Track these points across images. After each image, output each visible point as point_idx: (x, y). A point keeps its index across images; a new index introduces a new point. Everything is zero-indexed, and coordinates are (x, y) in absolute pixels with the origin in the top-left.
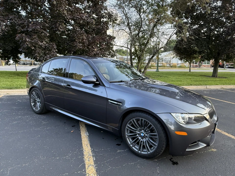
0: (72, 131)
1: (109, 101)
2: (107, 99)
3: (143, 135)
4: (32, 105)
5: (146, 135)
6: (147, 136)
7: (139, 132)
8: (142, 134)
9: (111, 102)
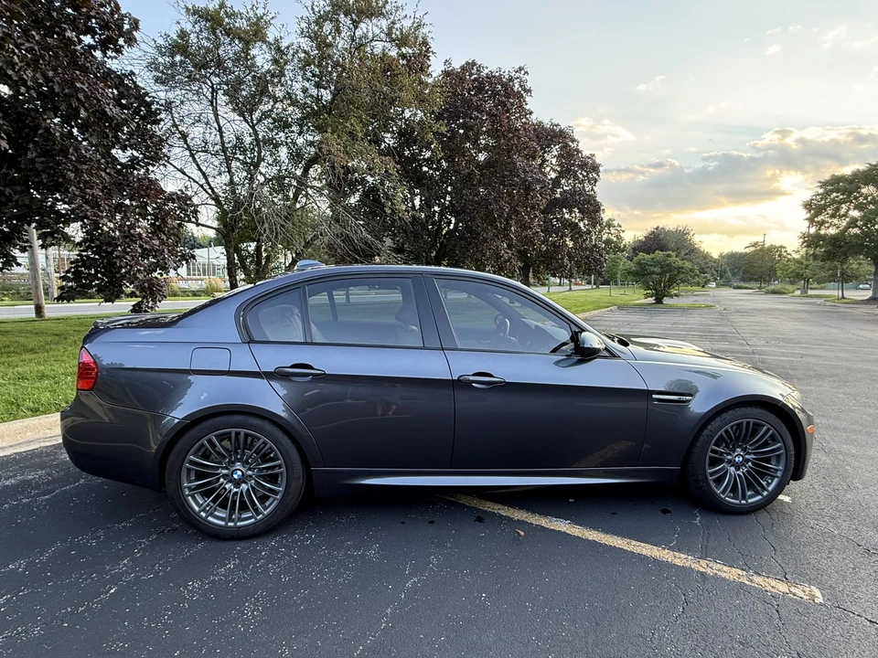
0: (522, 533)
1: (654, 396)
2: (648, 394)
3: (741, 459)
4: (197, 509)
5: (747, 457)
6: (748, 460)
7: (729, 457)
8: (737, 459)
9: (659, 400)
